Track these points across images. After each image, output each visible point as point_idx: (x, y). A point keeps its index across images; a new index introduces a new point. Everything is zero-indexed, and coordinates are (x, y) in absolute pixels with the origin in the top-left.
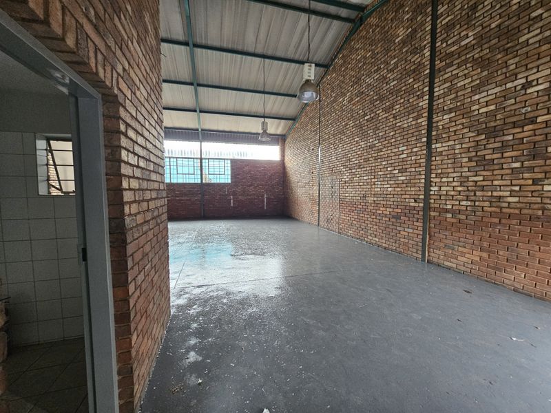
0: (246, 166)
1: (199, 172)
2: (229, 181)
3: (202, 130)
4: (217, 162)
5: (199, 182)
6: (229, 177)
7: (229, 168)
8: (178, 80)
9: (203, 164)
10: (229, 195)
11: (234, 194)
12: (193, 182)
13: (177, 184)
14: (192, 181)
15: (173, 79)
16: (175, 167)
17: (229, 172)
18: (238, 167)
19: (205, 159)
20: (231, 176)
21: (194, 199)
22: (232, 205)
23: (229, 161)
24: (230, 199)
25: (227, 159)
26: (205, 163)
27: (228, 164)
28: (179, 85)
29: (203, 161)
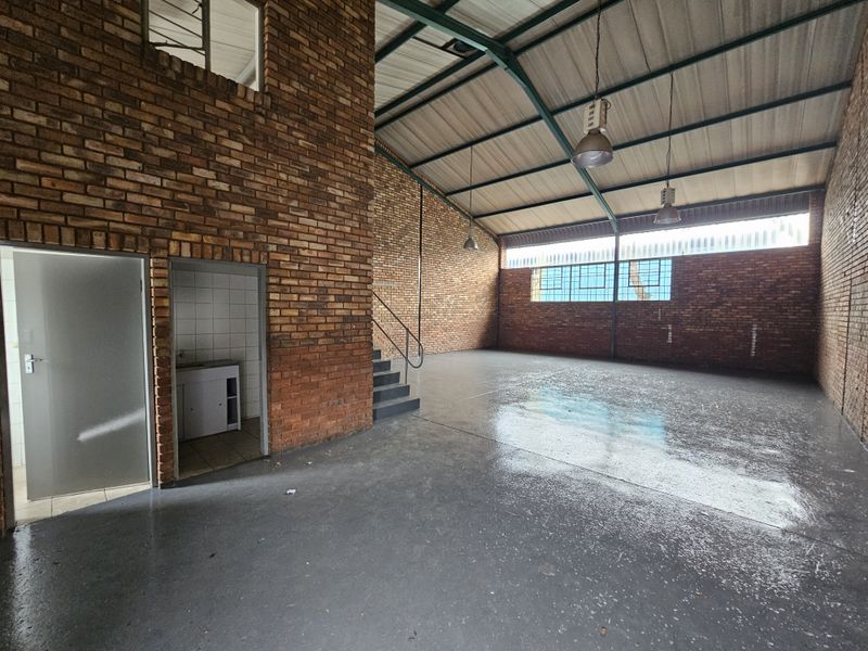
0: (706, 267)
1: (612, 284)
2: (668, 298)
3: (618, 217)
4: (644, 266)
5: (611, 299)
6: (668, 290)
7: (670, 274)
8: (554, 161)
9: (620, 271)
10: (664, 322)
11: (676, 321)
12: (602, 300)
13: (579, 303)
14: (600, 299)
15: (549, 162)
16: (578, 279)
17: (667, 281)
18: (686, 270)
19: (623, 262)
20: (672, 289)
21: (601, 327)
22: (670, 341)
23: (669, 262)
24: (668, 331)
25: (665, 258)
26: (623, 269)
27: (667, 267)
28: (559, 167)
29: (621, 265)
